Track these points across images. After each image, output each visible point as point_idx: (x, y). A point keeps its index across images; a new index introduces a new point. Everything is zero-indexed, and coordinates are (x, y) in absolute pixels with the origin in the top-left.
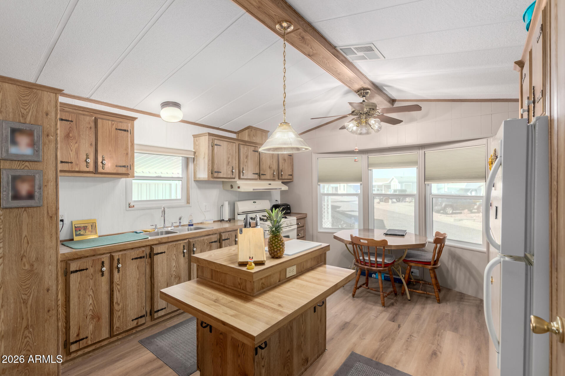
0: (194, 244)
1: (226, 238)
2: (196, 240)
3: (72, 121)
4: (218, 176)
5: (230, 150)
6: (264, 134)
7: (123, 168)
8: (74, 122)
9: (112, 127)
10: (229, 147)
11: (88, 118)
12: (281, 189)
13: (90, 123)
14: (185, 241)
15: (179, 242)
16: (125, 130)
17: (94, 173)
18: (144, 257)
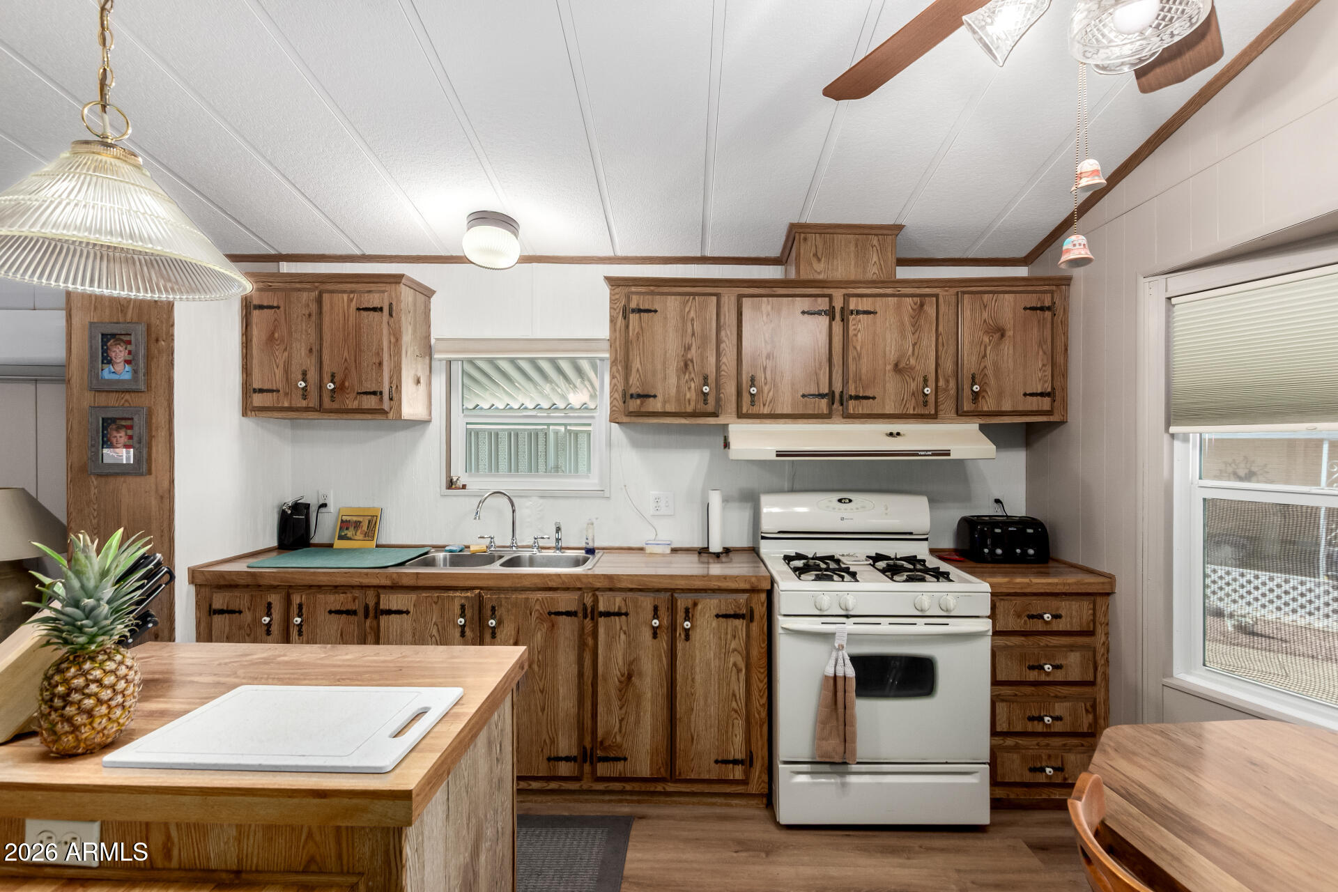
0: (493, 609)
1: (612, 611)
2: (502, 596)
3: (278, 307)
4: (643, 410)
5: (692, 320)
6: (875, 242)
7: (373, 396)
8: (282, 309)
9: (349, 306)
10: (689, 311)
11: (305, 295)
12: (949, 455)
13: (308, 305)
14: (469, 594)
15: (451, 594)
16: (375, 309)
17: (317, 411)
18: (354, 613)
